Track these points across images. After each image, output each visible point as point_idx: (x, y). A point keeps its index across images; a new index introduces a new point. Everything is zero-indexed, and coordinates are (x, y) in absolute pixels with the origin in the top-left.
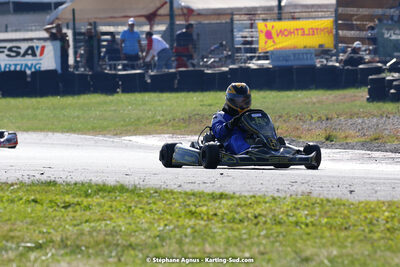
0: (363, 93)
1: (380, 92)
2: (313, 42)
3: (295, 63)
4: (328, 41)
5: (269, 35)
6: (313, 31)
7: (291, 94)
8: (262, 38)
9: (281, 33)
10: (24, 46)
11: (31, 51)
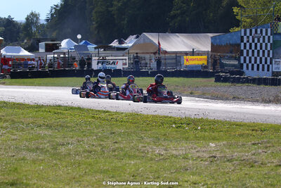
0: (213, 79)
1: (218, 79)
2: (200, 63)
3: (194, 69)
4: (205, 63)
5: (187, 60)
6: (201, 59)
7: (190, 79)
8: (185, 61)
9: (191, 59)
10: (112, 61)
11: (114, 63)
